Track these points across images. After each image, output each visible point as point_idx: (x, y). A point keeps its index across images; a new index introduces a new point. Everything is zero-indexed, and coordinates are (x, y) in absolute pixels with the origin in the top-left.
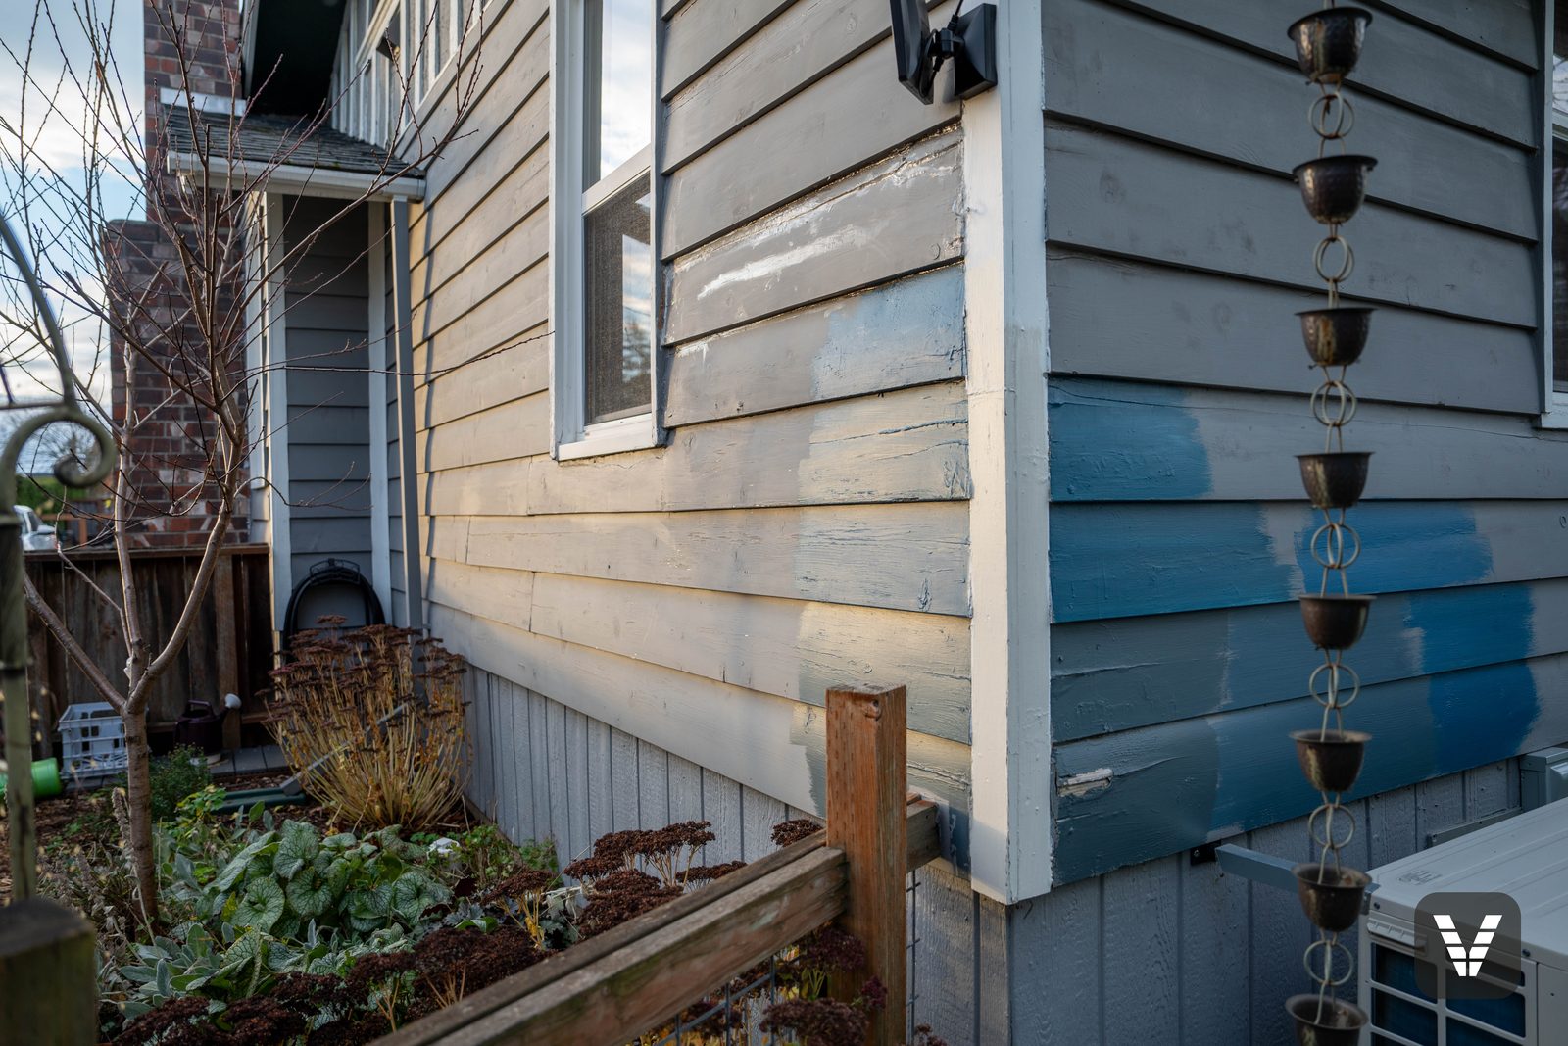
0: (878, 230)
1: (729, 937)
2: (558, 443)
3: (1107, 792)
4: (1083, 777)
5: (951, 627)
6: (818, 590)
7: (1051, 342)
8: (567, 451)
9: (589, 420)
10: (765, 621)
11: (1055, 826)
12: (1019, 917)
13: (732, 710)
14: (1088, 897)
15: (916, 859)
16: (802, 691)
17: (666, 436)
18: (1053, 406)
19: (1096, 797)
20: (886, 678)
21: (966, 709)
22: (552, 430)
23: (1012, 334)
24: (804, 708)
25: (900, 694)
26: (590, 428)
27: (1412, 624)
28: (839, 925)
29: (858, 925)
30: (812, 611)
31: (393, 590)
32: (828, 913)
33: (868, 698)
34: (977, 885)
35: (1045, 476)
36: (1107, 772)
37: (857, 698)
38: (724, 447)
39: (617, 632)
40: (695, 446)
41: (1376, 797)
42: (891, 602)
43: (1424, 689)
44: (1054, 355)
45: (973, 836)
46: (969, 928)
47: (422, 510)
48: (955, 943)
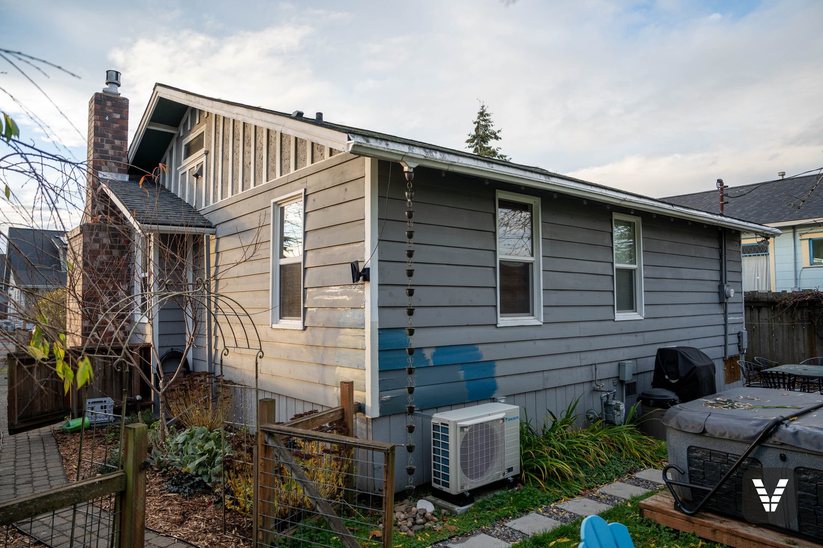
0: (351, 298)
1: (326, 417)
2: (272, 324)
3: (389, 400)
4: (384, 397)
5: (362, 371)
6: (339, 364)
7: (379, 323)
8: (274, 326)
9: (280, 318)
10: (328, 370)
11: (380, 405)
12: (374, 421)
13: (321, 389)
14: (387, 419)
15: (356, 412)
16: (336, 384)
17: (305, 328)
18: (379, 334)
19: (387, 401)
20: (351, 380)
21: (365, 386)
22: (271, 320)
23: (372, 323)
24: (336, 388)
25: (352, 382)
26: (281, 320)
27: (461, 370)
28: (342, 419)
29: (345, 420)
30: (338, 368)
31: (193, 359)
32: (341, 417)
33: (347, 383)
34: (367, 416)
35: (378, 346)
36: (390, 396)
37: (345, 383)
38: (319, 333)
39: (290, 373)
40: (312, 331)
41: (454, 405)
42: (353, 367)
43: (465, 383)
44: (379, 325)
45: (366, 408)
46: (366, 425)
47: (213, 333)
48: (364, 428)
